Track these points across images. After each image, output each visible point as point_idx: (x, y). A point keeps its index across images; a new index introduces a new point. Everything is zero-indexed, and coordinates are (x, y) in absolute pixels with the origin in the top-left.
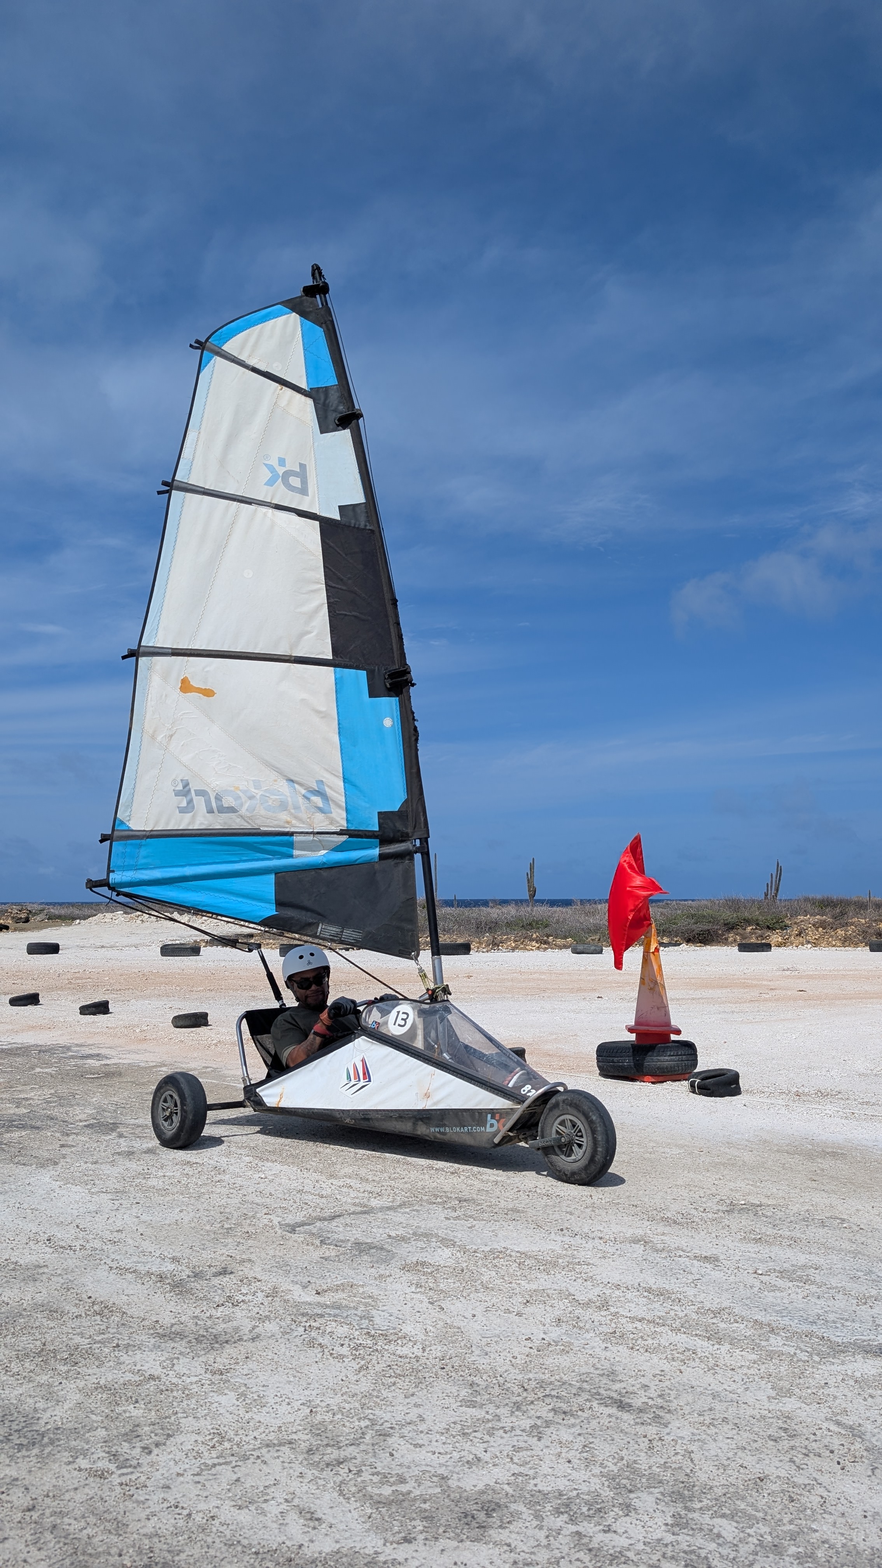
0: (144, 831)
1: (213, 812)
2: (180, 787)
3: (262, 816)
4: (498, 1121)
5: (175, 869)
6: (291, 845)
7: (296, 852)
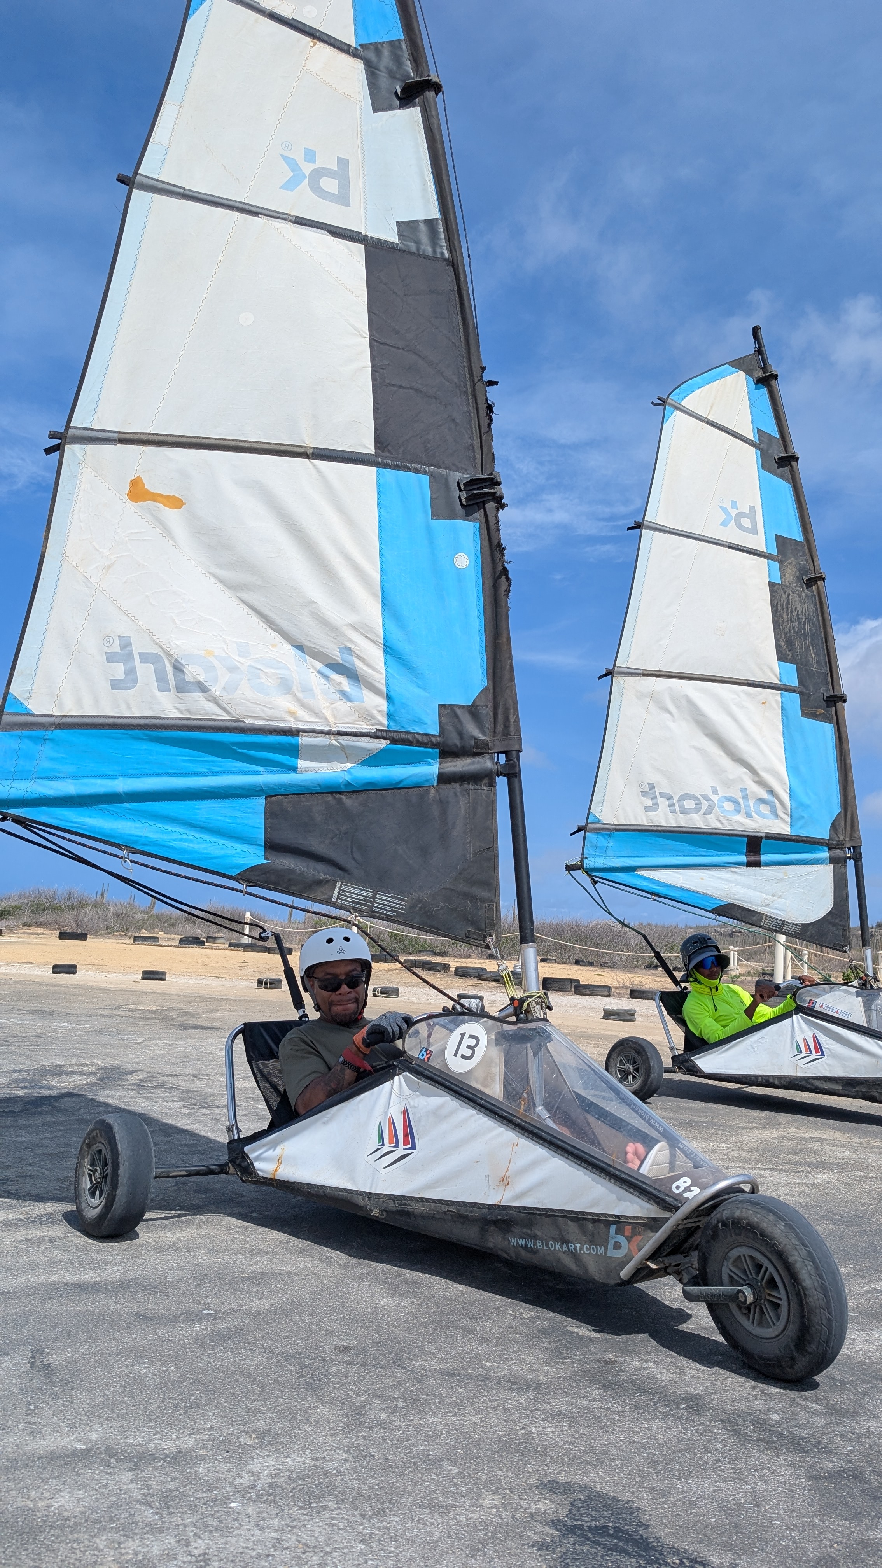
0: (52, 716)
1: (170, 691)
2: (116, 648)
3: (248, 700)
4: (629, 1239)
5: (99, 781)
6: (294, 751)
7: (302, 764)
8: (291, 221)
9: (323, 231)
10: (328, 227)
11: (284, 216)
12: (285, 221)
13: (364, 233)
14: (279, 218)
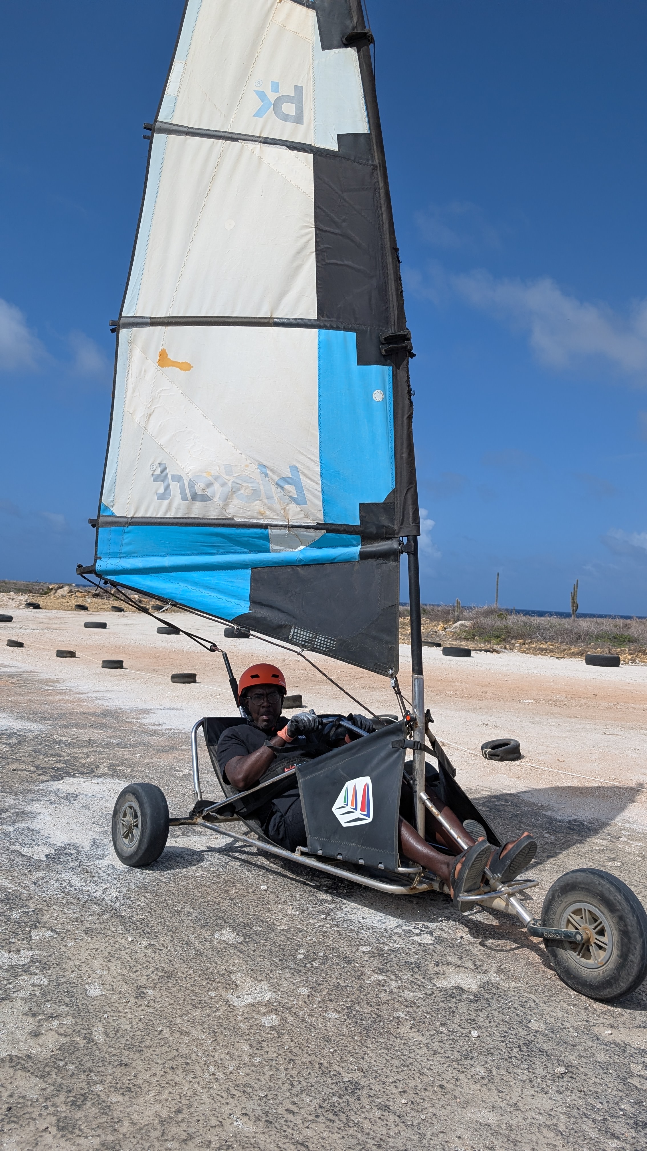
8: (261, 142)
9: (283, 147)
10: (288, 144)
11: (256, 139)
12: (256, 143)
13: (313, 145)
14: (252, 141)
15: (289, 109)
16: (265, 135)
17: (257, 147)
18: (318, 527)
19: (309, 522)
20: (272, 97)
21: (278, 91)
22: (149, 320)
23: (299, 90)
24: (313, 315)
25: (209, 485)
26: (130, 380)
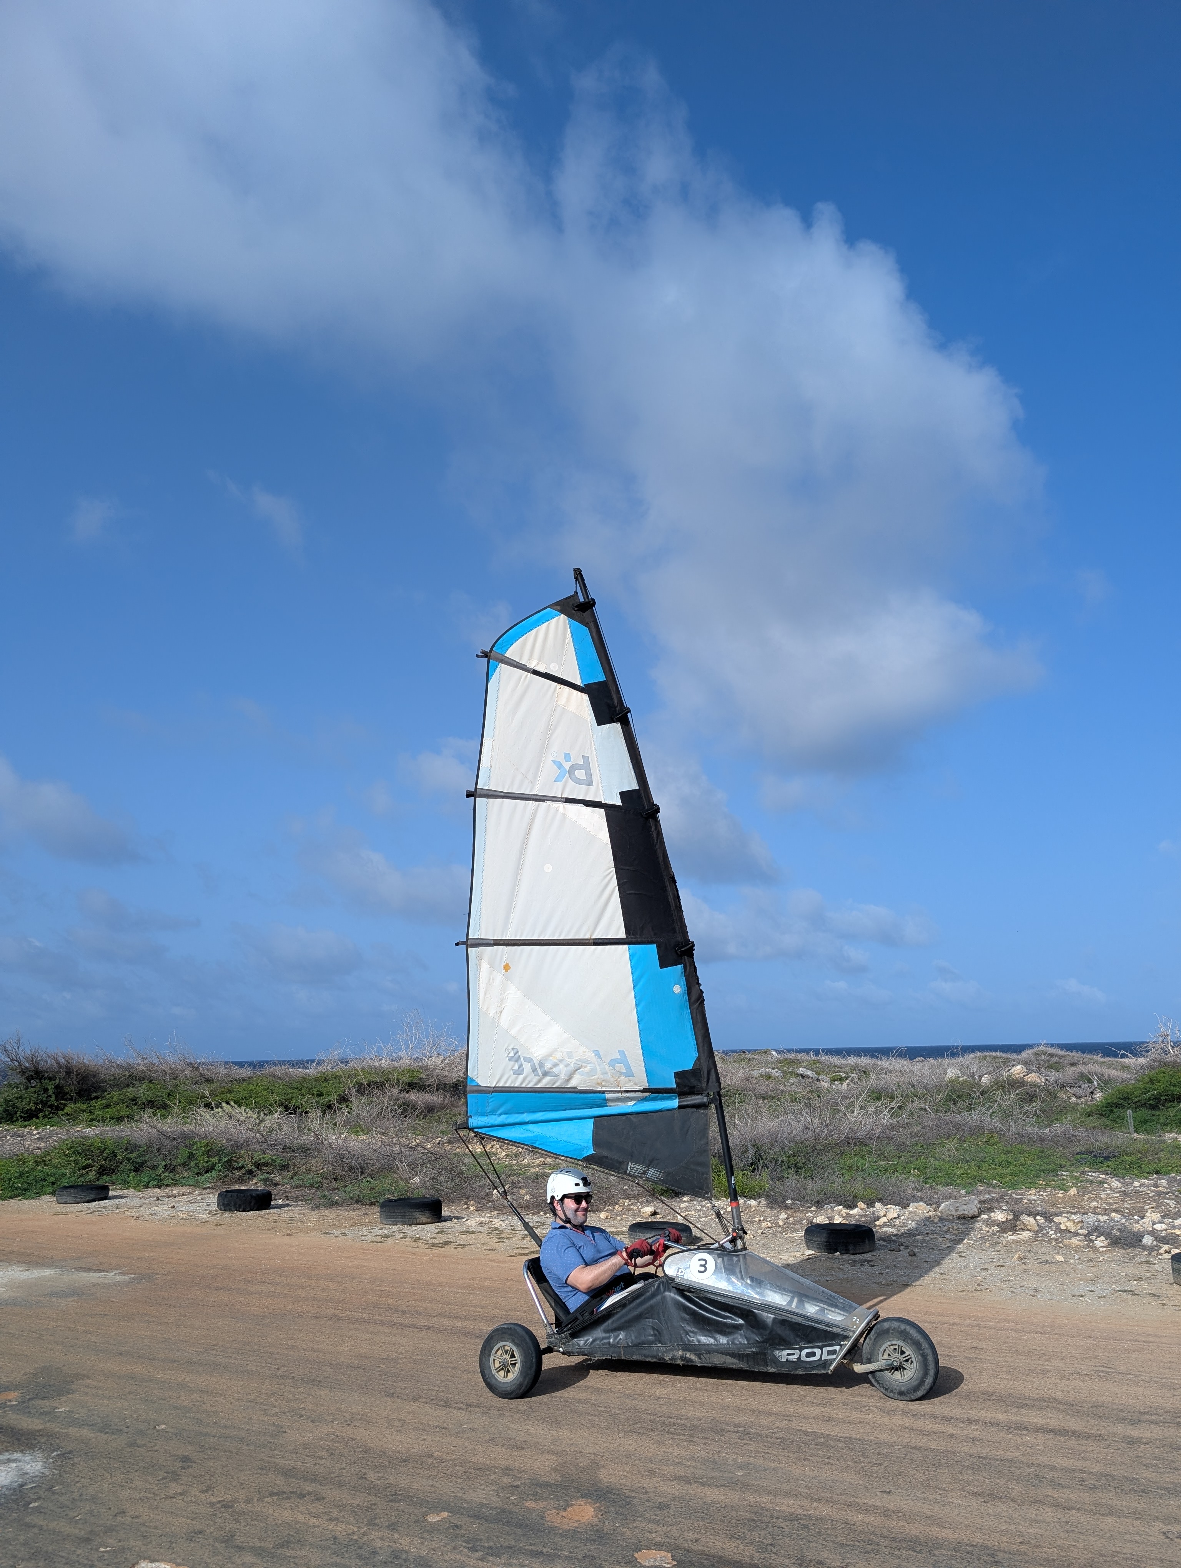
15: (580, 774)
16: (565, 796)
17: (561, 806)
18: (645, 1090)
19: (637, 1088)
20: (567, 766)
21: (570, 761)
22: (492, 942)
23: (585, 758)
24: (622, 934)
25: (556, 1065)
26: (481, 986)
